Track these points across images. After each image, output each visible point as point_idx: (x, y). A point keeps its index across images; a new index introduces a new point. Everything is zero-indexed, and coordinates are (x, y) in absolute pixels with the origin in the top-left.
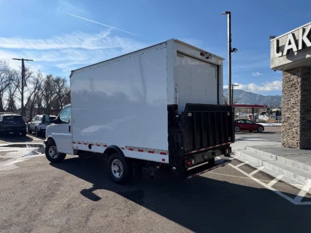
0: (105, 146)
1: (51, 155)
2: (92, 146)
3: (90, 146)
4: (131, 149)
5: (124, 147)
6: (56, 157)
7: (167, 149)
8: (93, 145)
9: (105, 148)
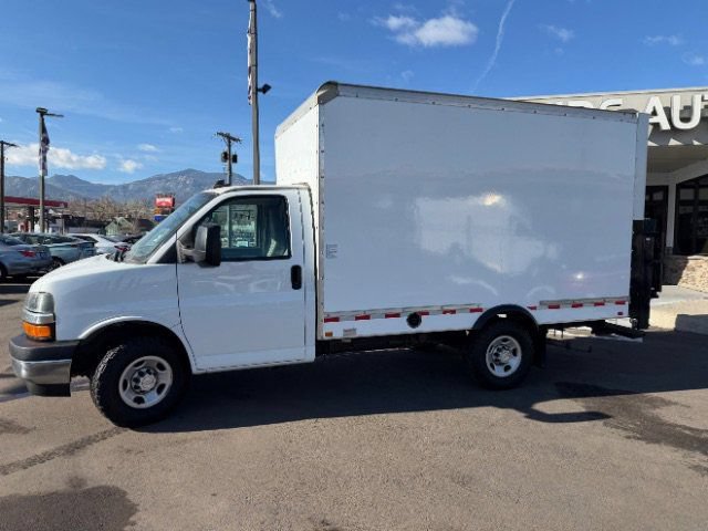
0: (472, 311)
1: (127, 397)
2: (423, 318)
3: (414, 319)
4: (554, 306)
5: (537, 305)
6: (152, 399)
7: (627, 293)
8: (427, 313)
9: (477, 315)
